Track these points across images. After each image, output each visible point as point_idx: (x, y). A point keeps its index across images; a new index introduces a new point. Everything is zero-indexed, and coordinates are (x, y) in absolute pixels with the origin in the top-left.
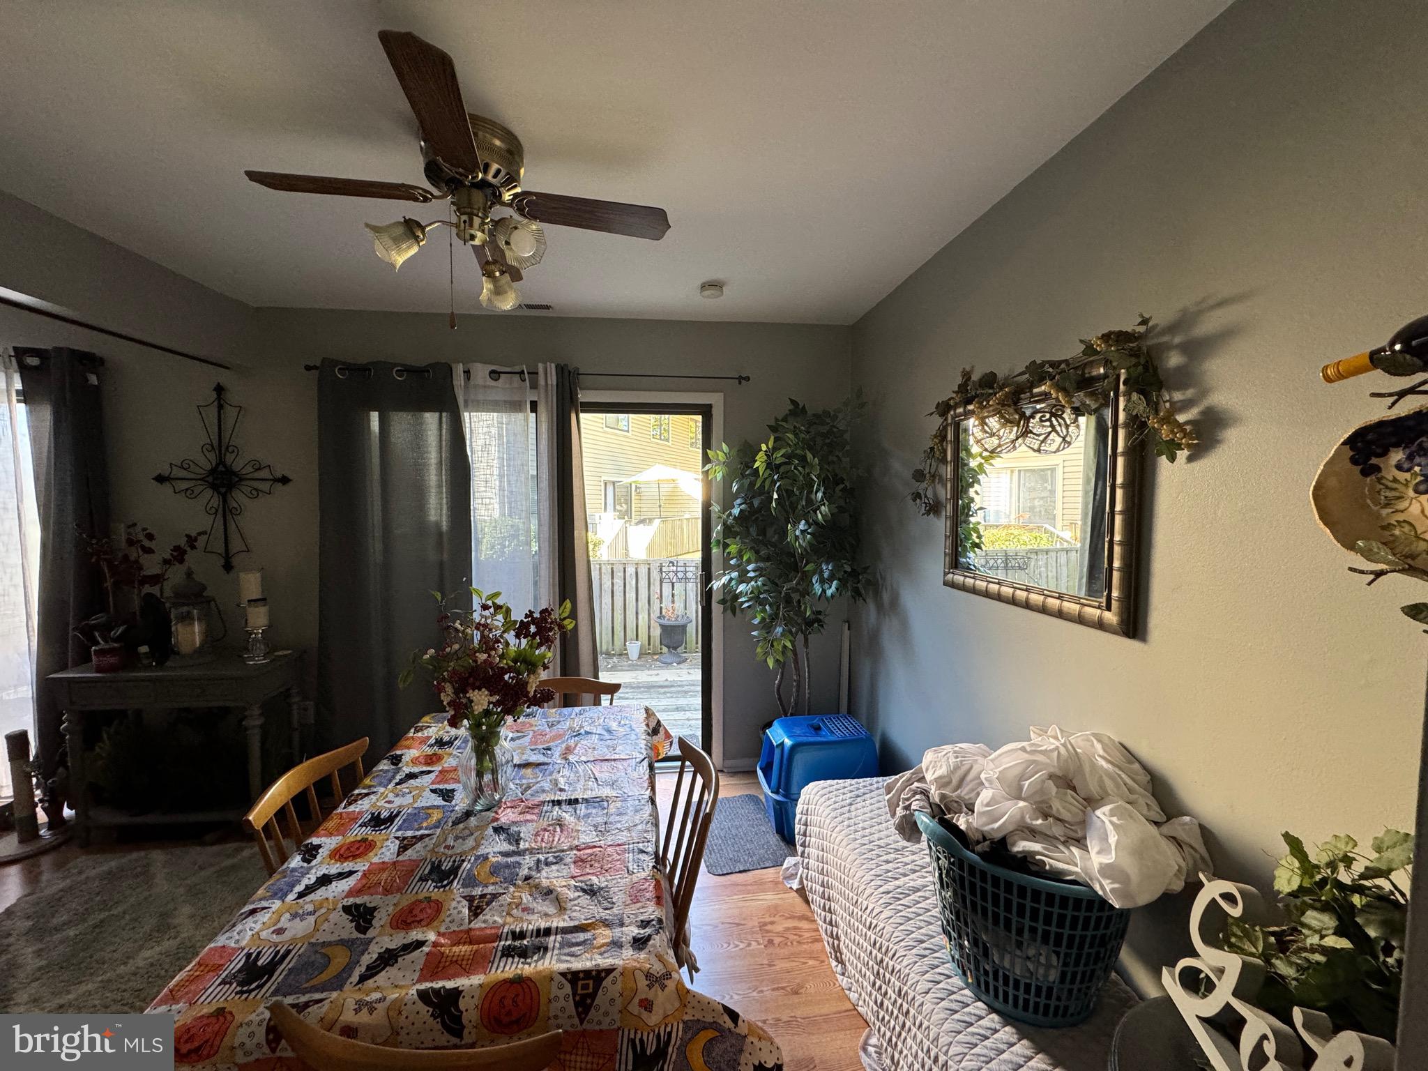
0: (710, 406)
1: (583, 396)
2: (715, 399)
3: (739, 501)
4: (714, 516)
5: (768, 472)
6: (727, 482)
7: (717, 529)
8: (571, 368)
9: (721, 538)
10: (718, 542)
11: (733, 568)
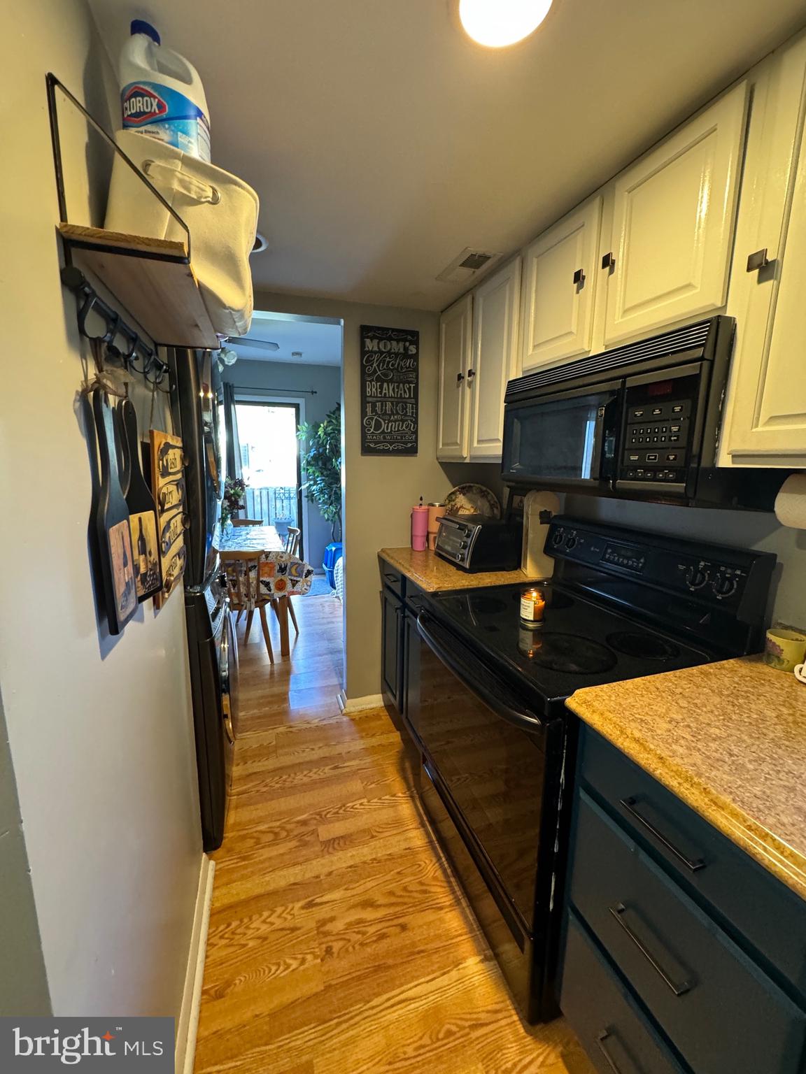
0: (299, 404)
1: (237, 397)
2: (301, 401)
3: (313, 449)
4: (302, 457)
5: (325, 436)
6: (307, 441)
7: (303, 463)
8: (231, 384)
9: (305, 467)
10: (304, 469)
11: (311, 480)
